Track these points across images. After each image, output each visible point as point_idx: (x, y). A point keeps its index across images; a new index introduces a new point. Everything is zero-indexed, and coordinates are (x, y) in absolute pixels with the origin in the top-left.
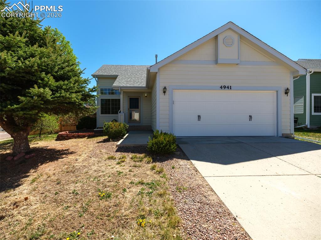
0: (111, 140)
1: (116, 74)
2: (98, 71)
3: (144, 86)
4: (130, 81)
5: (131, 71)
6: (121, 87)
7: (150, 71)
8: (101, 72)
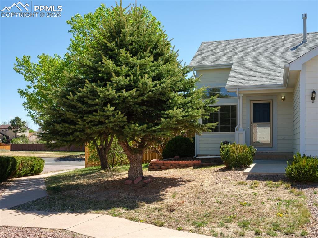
0: (233, 168)
1: (229, 62)
2: (195, 57)
3: (280, 83)
4: (255, 75)
5: (254, 52)
6: (240, 88)
7: (290, 70)
8: (202, 60)
